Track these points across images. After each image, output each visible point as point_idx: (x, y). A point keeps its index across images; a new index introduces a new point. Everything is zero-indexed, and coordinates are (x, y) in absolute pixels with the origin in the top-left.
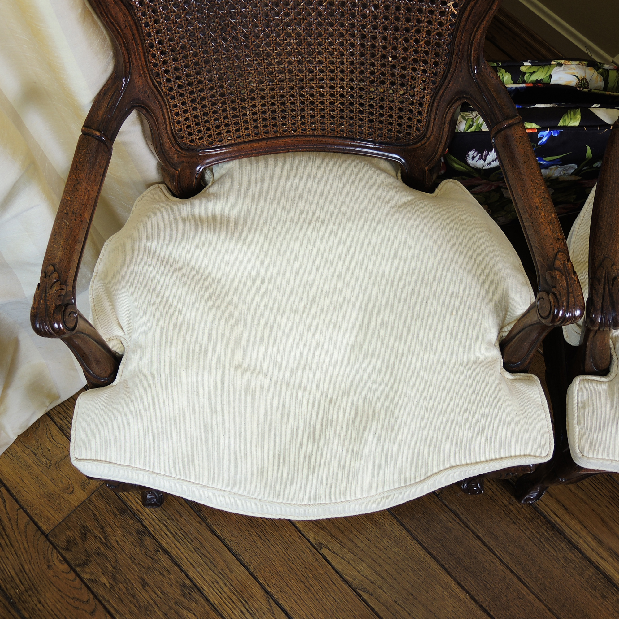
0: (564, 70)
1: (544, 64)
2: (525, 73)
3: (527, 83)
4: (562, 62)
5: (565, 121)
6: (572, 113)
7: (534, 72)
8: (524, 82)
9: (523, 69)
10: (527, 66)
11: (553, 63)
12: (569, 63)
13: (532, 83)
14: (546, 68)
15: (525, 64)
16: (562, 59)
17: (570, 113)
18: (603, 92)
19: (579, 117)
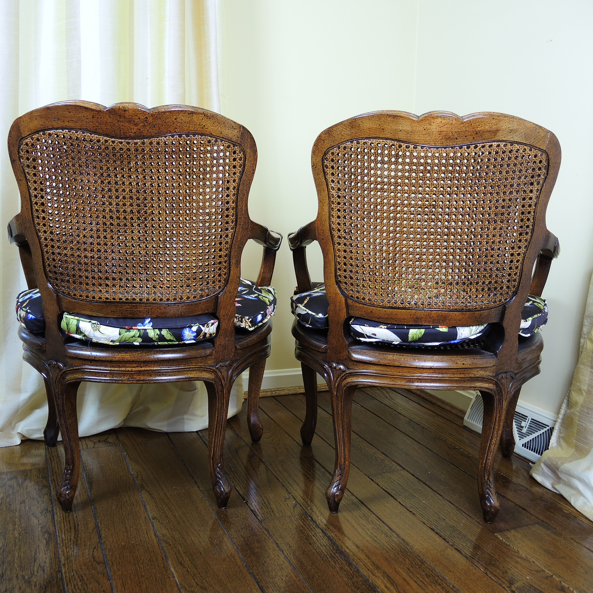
0: (110, 338)
1: (124, 343)
2: (138, 337)
3: (137, 329)
4: (111, 344)
5: (421, 333)
6: (415, 338)
7: (132, 337)
8: (139, 330)
9: (140, 340)
10: (137, 342)
11: (118, 344)
12: (106, 342)
13: (132, 329)
14: (123, 339)
15: (138, 344)
16: (111, 345)
17: (416, 338)
18: (80, 319)
19: (410, 336)
